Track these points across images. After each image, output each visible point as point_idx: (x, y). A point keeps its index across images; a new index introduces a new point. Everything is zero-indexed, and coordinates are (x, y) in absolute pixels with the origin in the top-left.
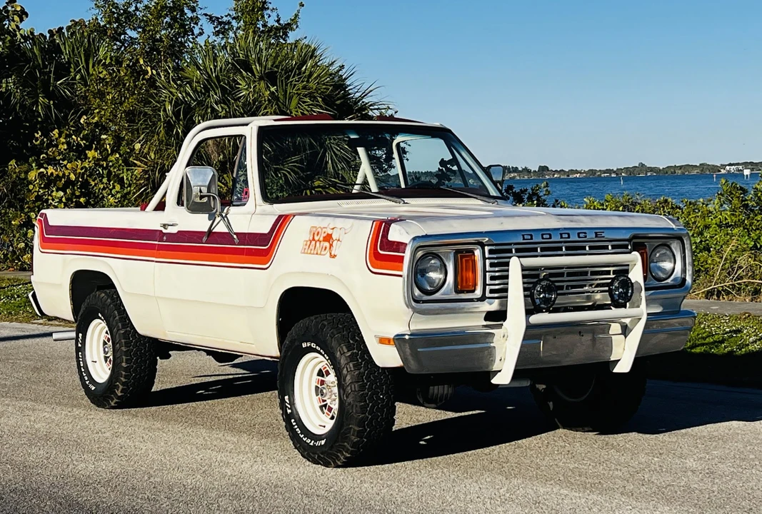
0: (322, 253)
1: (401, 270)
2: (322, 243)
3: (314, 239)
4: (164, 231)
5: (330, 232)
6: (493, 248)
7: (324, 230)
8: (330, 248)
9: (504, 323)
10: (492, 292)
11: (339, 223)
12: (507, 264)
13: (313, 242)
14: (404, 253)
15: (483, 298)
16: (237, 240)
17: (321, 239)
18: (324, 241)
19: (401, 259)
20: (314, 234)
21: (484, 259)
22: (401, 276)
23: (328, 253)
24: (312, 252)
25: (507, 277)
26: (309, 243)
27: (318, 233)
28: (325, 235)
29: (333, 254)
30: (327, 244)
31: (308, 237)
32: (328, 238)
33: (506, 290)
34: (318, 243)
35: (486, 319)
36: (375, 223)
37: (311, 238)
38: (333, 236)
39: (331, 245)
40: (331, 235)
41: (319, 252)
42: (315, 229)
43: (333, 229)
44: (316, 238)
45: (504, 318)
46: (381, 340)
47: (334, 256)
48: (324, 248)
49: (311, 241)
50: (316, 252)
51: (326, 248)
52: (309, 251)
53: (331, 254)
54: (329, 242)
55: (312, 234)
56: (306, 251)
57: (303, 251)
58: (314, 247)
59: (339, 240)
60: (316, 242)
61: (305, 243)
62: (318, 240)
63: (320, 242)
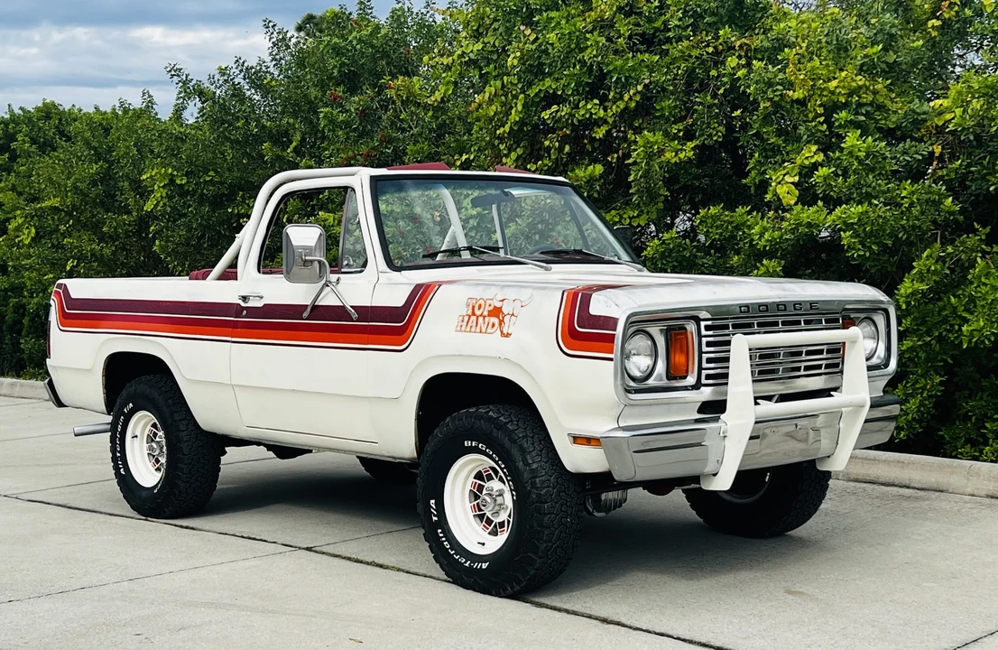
0: (489, 330)
1: (615, 353)
2: (487, 319)
3: (474, 314)
4: (243, 304)
5: (499, 305)
6: (709, 323)
7: (488, 302)
8: (500, 324)
9: (722, 416)
10: (708, 377)
11: (510, 294)
12: (728, 343)
13: (473, 318)
14: (615, 330)
15: (697, 386)
16: (355, 316)
17: (486, 313)
18: (489, 316)
19: (611, 339)
20: (474, 307)
21: (700, 336)
22: (611, 359)
23: (499, 332)
24: (473, 329)
25: (727, 359)
26: (466, 318)
27: (480, 307)
28: (491, 308)
29: (505, 332)
30: (496, 320)
31: (465, 311)
32: (496, 312)
33: (726, 376)
34: (481, 319)
35: (700, 411)
36: (566, 294)
37: (470, 312)
38: (503, 309)
39: (501, 322)
40: (501, 308)
41: (484, 330)
42: (474, 301)
43: (502, 301)
44: (478, 313)
45: (723, 410)
46: (577, 439)
47: (508, 335)
48: (490, 324)
49: (470, 317)
50: (478, 330)
51: (493, 325)
52: (468, 329)
53: (502, 332)
54: (499, 318)
55: (471, 307)
56: (463, 328)
57: (459, 329)
58: (475, 324)
59: (513, 315)
60: (478, 317)
61: (461, 318)
62: (481, 315)
63: (484, 317)
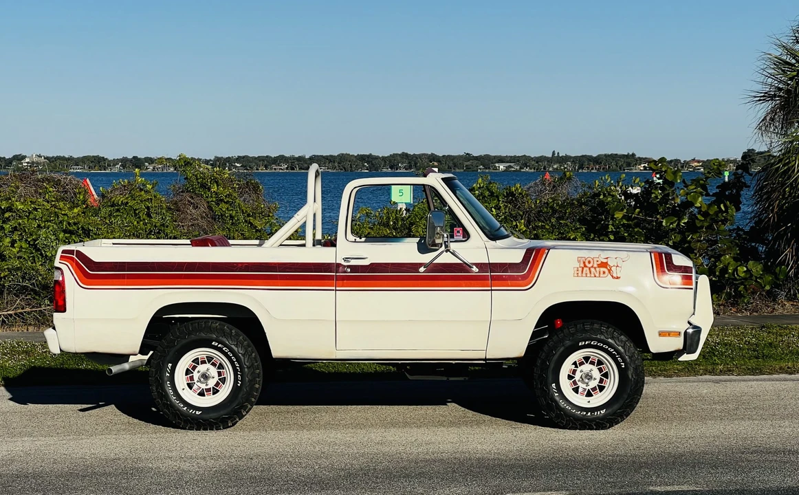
0: (602, 275)
1: (692, 285)
2: (597, 269)
3: (585, 266)
5: (605, 261)
8: (610, 272)
11: (612, 254)
13: (585, 269)
14: (692, 273)
16: (475, 269)
17: (595, 266)
18: (599, 267)
20: (584, 263)
22: (692, 289)
23: (609, 276)
24: (588, 275)
26: (580, 269)
27: (589, 262)
28: (599, 263)
29: (615, 275)
30: (605, 269)
31: (578, 264)
34: (593, 270)
36: (652, 254)
37: (582, 265)
38: (609, 263)
39: (610, 270)
40: (607, 263)
41: (597, 275)
42: (584, 259)
43: (606, 258)
44: (589, 265)
46: (662, 334)
47: (618, 278)
48: (602, 273)
49: (583, 268)
50: (593, 275)
51: (604, 273)
52: (584, 275)
53: (612, 276)
54: (607, 268)
55: (582, 262)
56: (580, 275)
57: (576, 275)
58: (588, 272)
59: (618, 266)
60: (589, 268)
61: (576, 269)
62: (592, 267)
63: (595, 268)
